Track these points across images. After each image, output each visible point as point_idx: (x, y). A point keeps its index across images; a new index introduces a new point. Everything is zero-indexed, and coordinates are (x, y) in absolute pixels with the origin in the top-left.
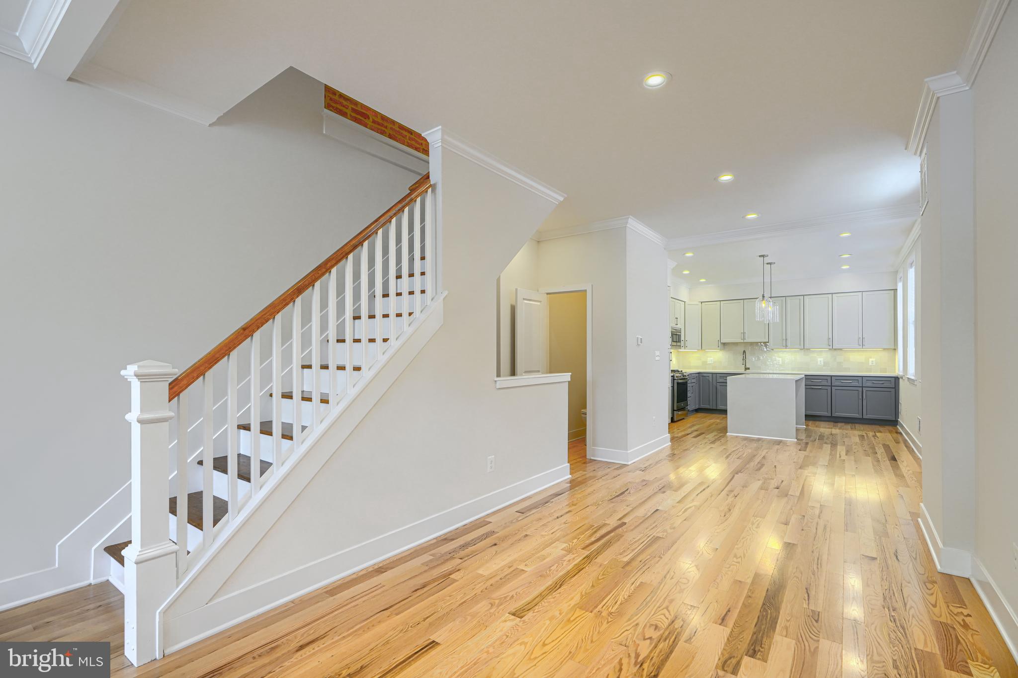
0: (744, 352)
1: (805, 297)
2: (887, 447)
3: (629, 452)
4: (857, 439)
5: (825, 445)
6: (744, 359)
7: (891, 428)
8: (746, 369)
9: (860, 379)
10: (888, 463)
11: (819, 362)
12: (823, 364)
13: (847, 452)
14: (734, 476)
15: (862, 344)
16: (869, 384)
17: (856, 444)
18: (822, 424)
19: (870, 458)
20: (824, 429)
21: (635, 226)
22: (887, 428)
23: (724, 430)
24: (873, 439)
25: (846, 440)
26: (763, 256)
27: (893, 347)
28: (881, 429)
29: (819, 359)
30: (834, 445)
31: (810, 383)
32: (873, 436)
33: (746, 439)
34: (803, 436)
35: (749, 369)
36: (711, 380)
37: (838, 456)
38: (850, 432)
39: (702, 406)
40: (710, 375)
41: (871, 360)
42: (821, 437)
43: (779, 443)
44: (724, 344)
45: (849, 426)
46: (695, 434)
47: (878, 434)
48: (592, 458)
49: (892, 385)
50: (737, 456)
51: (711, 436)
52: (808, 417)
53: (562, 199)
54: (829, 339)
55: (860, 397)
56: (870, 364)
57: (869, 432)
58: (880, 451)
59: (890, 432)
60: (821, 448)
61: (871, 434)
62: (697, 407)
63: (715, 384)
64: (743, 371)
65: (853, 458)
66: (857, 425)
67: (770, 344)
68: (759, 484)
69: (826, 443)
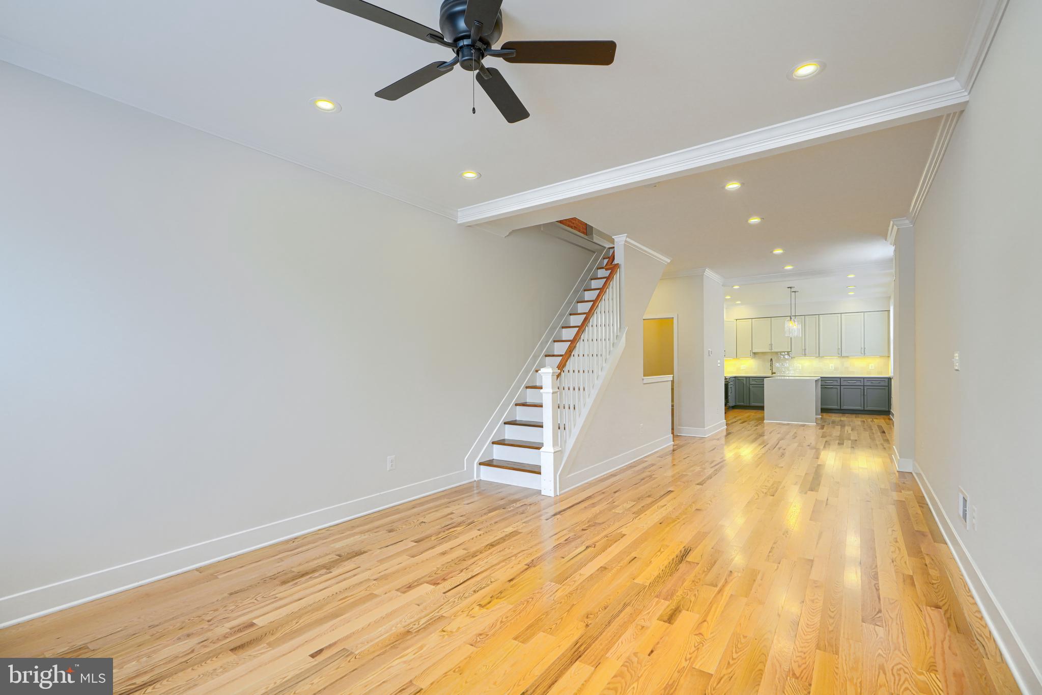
0: (771, 360)
1: (820, 316)
2: (880, 427)
3: (705, 429)
4: (860, 423)
5: (836, 427)
6: (771, 365)
7: (885, 416)
8: (772, 373)
9: (862, 380)
10: (879, 434)
11: (831, 367)
12: (833, 368)
13: (852, 430)
14: (779, 442)
15: (864, 353)
16: (869, 384)
17: (859, 425)
18: (833, 415)
19: (868, 432)
20: (835, 417)
21: (709, 273)
22: (882, 416)
23: (763, 419)
24: (871, 423)
25: (851, 423)
26: (791, 288)
27: (887, 355)
28: (877, 417)
29: (831, 365)
30: (843, 426)
31: (825, 384)
32: (872, 421)
33: (779, 424)
34: (819, 422)
35: (775, 373)
36: (745, 382)
37: (846, 431)
38: (855, 419)
39: (738, 404)
40: (745, 379)
41: (870, 365)
42: (833, 422)
43: (804, 426)
44: (755, 353)
45: (854, 416)
46: (740, 422)
47: (874, 420)
48: (678, 434)
49: (885, 384)
50: (777, 432)
51: (752, 423)
52: (824, 410)
53: (669, 261)
54: (839, 349)
55: (863, 394)
56: (870, 368)
57: (868, 419)
58: (875, 429)
59: (884, 419)
60: (834, 428)
61: (870, 420)
62: (734, 404)
63: (748, 384)
64: (770, 375)
65: (856, 432)
66: (859, 415)
67: (792, 354)
68: (796, 444)
69: (837, 425)
